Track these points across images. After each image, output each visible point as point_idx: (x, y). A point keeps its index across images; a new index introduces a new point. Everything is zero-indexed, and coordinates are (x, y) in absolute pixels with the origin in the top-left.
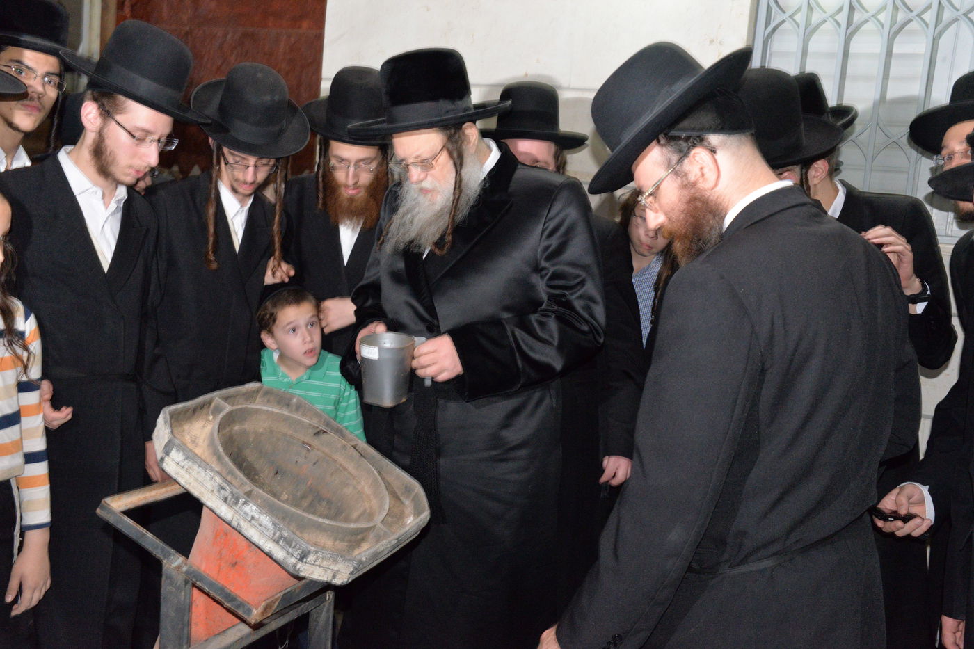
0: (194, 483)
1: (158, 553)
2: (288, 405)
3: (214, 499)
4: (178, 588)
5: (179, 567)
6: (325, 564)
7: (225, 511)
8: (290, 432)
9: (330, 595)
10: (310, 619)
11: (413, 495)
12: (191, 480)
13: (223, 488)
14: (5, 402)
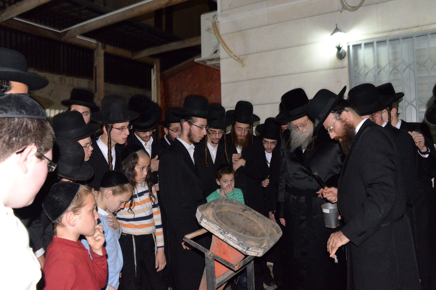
0: (211, 229)
1: (203, 251)
2: (233, 203)
3: (217, 232)
4: (211, 261)
5: (210, 255)
6: (255, 251)
7: (221, 237)
8: (235, 211)
10: (247, 269)
11: (275, 227)
12: (210, 228)
13: (220, 229)
14: (149, 211)
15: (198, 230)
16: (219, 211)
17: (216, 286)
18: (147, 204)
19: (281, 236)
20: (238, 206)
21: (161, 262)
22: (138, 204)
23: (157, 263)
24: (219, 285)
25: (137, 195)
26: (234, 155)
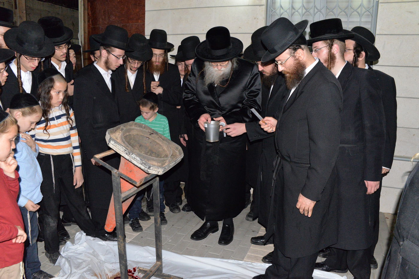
0: (118, 150)
1: (110, 169)
2: (142, 127)
3: (123, 153)
4: (116, 178)
5: (116, 173)
6: (155, 169)
7: (127, 157)
8: (143, 135)
11: (178, 150)
12: (117, 149)
13: (126, 150)
14: (66, 133)
15: (108, 151)
16: (128, 134)
17: (122, 200)
18: (65, 126)
19: (182, 157)
20: (146, 130)
21: (78, 179)
22: (55, 126)
23: (75, 180)
24: (125, 199)
25: (55, 118)
26: (152, 83)
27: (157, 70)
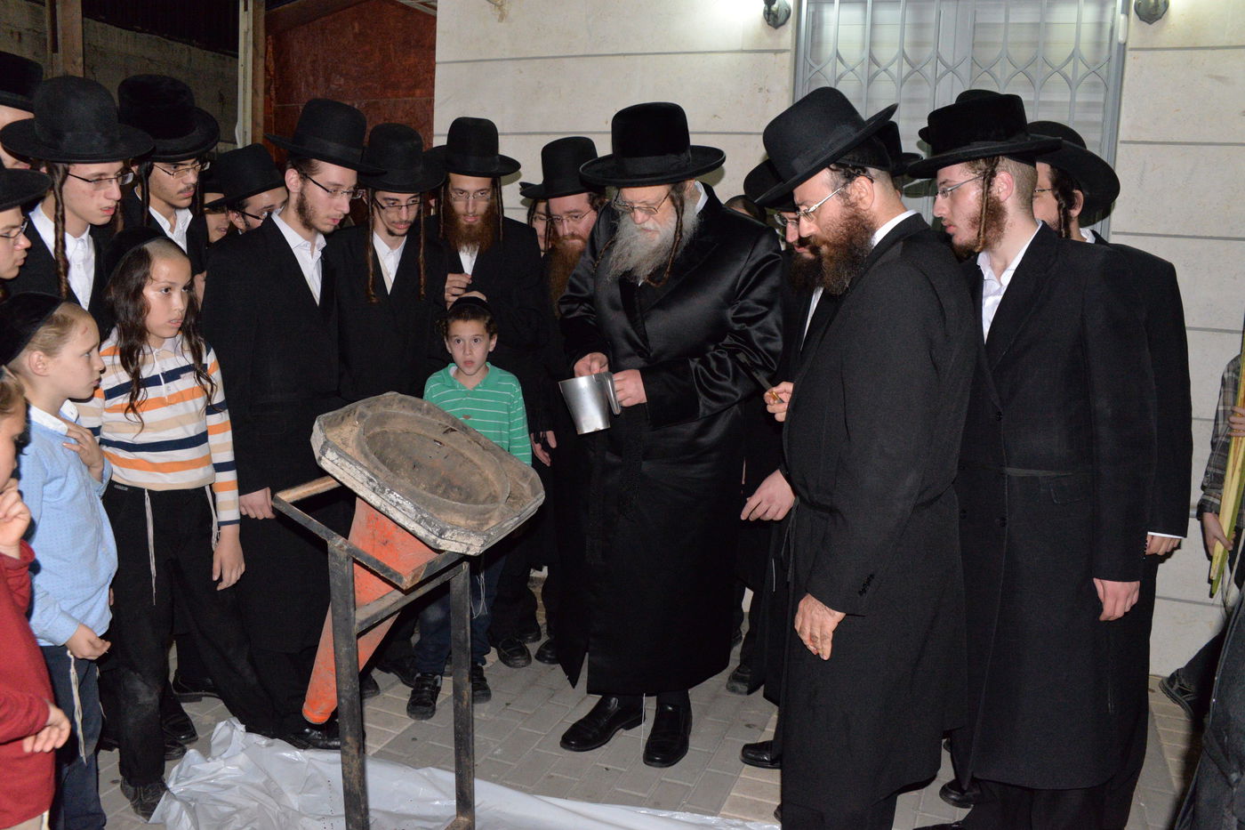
0: (348, 477)
1: (323, 535)
2: (420, 410)
3: (365, 489)
4: (341, 563)
5: (341, 546)
6: (460, 539)
7: (374, 499)
8: (423, 432)
9: (465, 566)
10: (452, 586)
11: (529, 479)
12: (345, 475)
13: (371, 480)
14: (195, 425)
16: (378, 429)
17: (356, 629)
18: (190, 403)
20: (434, 420)
21: (228, 563)
22: (161, 402)
23: (216, 566)
24: (366, 626)
25: (161, 377)
26: (450, 277)
27: (470, 240)
